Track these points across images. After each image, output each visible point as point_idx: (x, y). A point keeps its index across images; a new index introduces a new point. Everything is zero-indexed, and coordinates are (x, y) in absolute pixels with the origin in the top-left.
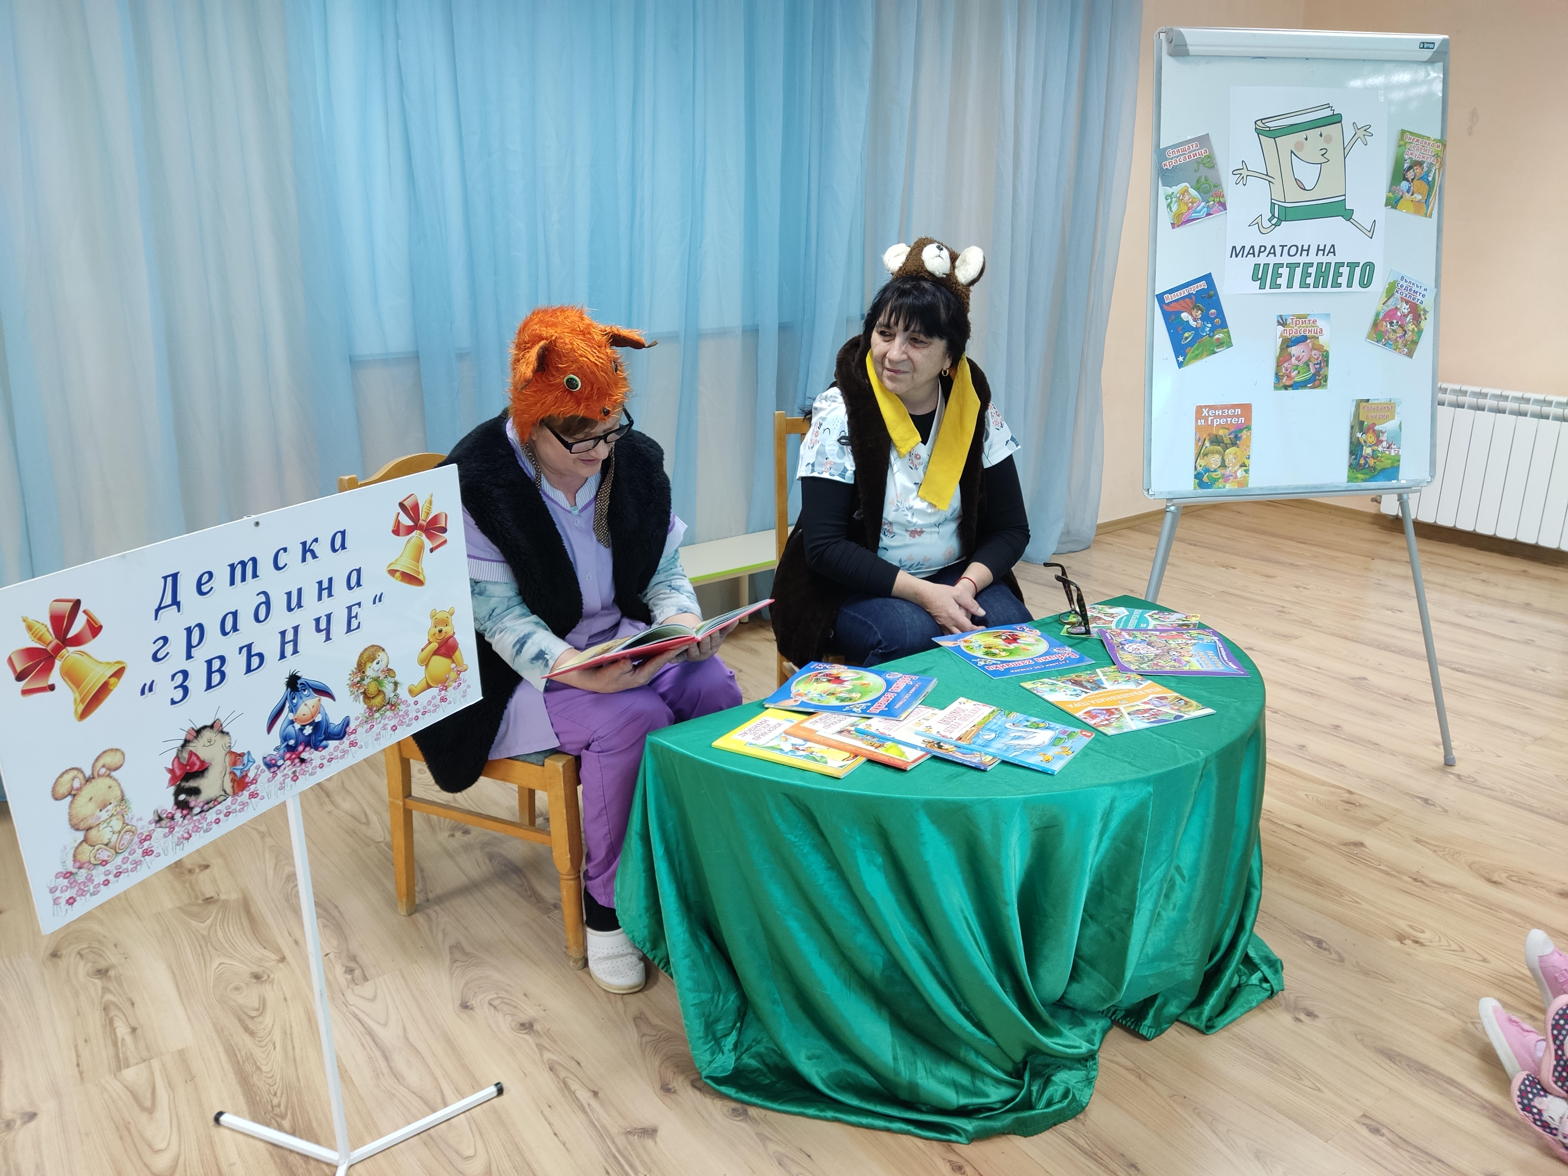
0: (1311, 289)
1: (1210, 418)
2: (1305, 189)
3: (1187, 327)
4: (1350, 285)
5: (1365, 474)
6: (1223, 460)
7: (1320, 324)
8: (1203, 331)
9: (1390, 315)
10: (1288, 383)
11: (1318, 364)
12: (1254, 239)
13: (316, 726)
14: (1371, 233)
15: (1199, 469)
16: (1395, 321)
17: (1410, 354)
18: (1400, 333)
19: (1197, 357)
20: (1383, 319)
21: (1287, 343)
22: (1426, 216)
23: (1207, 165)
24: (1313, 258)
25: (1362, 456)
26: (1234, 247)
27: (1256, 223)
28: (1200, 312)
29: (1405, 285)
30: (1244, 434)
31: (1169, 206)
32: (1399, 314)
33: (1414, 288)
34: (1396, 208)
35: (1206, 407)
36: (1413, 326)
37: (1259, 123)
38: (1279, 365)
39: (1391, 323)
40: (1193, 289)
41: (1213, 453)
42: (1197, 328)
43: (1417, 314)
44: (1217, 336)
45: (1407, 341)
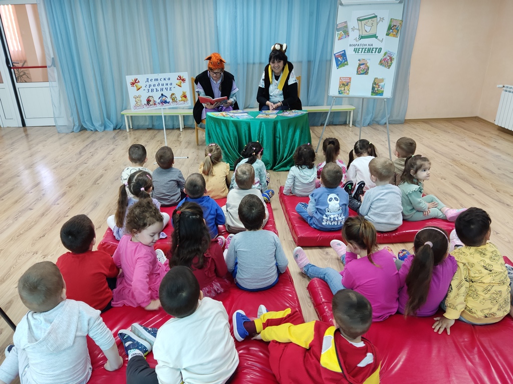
0: (366, 53)
1: (342, 80)
2: (367, 32)
3: (339, 61)
4: (375, 52)
5: (375, 94)
6: (344, 89)
7: (368, 61)
10: (359, 73)
11: (366, 70)
12: (355, 43)
13: (165, 101)
14: (381, 41)
15: (339, 90)
16: (386, 61)
17: (389, 68)
19: (341, 67)
20: (383, 60)
21: (360, 65)
22: (396, 37)
23: (346, 27)
25: (375, 90)
26: (350, 44)
27: (356, 39)
28: (342, 58)
29: (389, 53)
30: (349, 84)
31: (338, 36)
34: (388, 36)
35: (342, 77)
36: (390, 62)
37: (358, 18)
38: (358, 69)
40: (341, 53)
41: (342, 87)
42: (341, 61)
43: (391, 59)
44: (345, 63)
45: (388, 65)
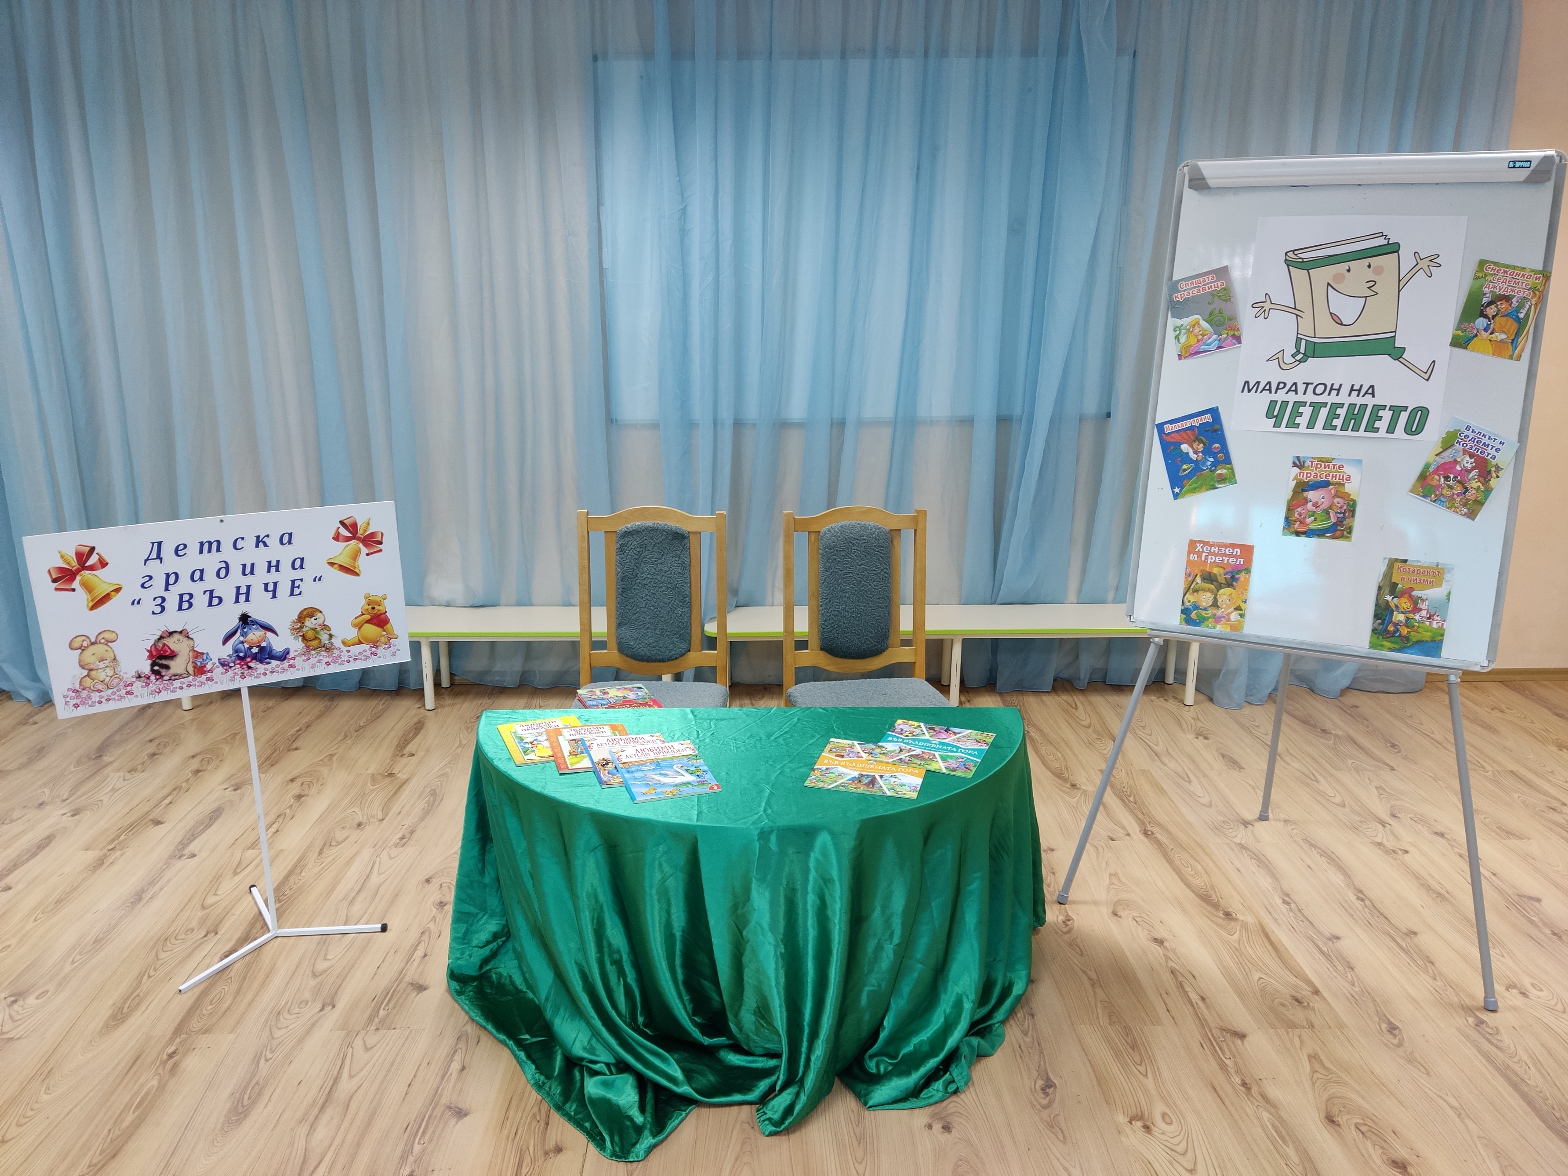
0: (1338, 432)
1: (1204, 555)
2: (1342, 324)
3: (1186, 458)
4: (1391, 431)
5: (1394, 643)
6: (1215, 600)
7: (1348, 470)
8: (1204, 465)
9: (1446, 469)
10: (1301, 529)
11: (1340, 513)
12: (1273, 374)
13: (262, 649)
14: (1428, 375)
15: (1188, 604)
16: (1452, 476)
17: (1472, 515)
18: (1459, 489)
19: (1194, 490)
20: (1436, 471)
21: (1303, 487)
22: (1511, 358)
23: (1223, 298)
24: (1344, 398)
25: (1391, 622)
26: (1247, 382)
27: (1277, 358)
28: (1202, 445)
29: (1471, 435)
30: (1242, 576)
31: (1177, 338)
32: (1458, 468)
33: (1485, 440)
34: (1466, 348)
35: (1200, 542)
36: (1479, 484)
37: (1291, 254)
38: (1290, 509)
39: (1447, 478)
40: (1196, 422)
41: (1204, 590)
42: (1196, 462)
43: (1485, 470)
44: (1219, 472)
45: (1469, 500)
